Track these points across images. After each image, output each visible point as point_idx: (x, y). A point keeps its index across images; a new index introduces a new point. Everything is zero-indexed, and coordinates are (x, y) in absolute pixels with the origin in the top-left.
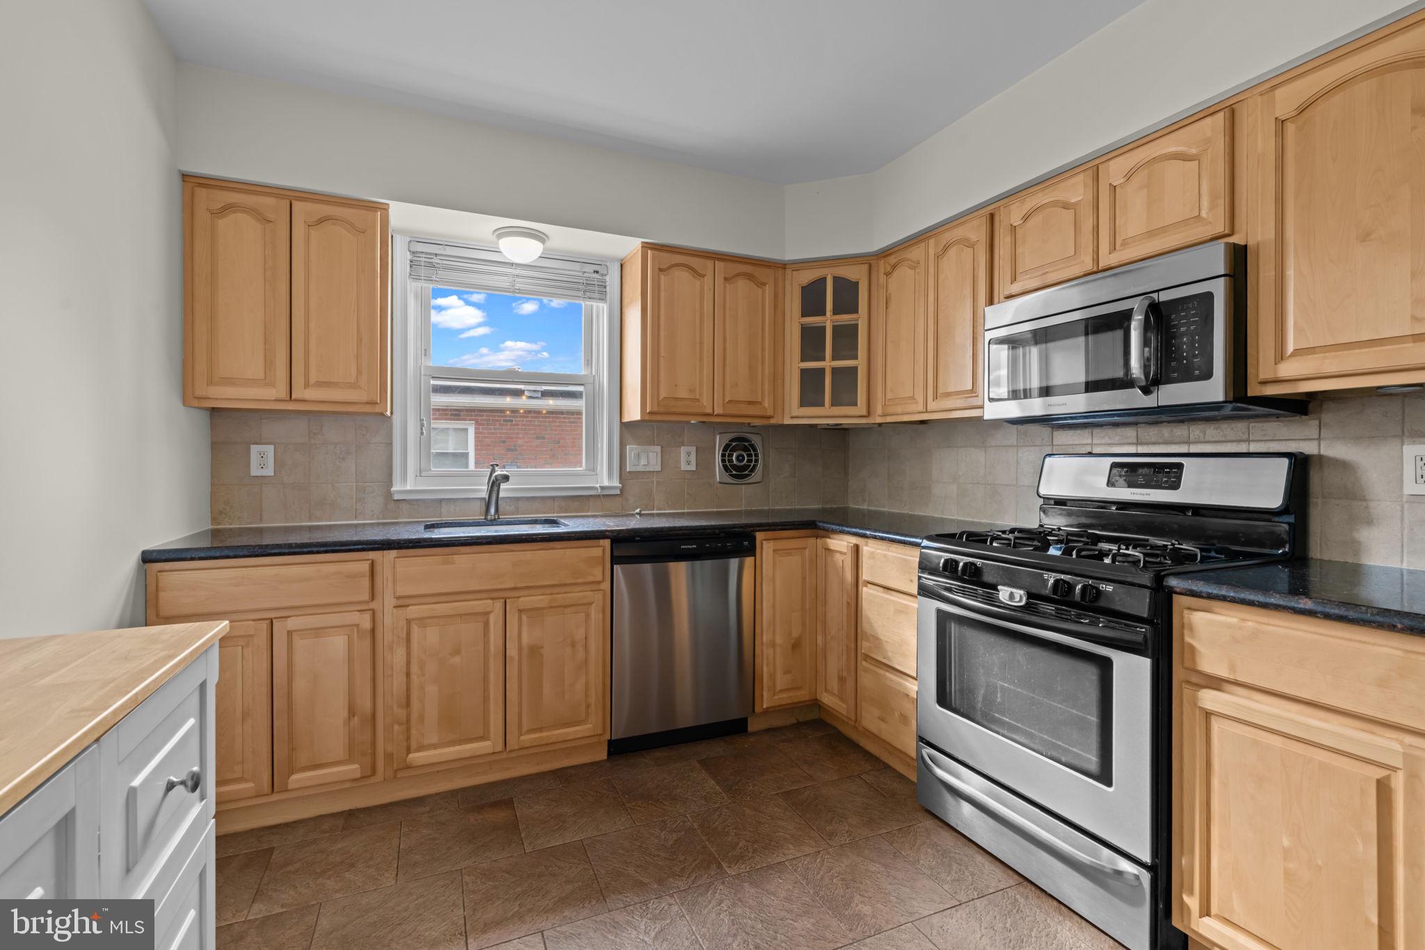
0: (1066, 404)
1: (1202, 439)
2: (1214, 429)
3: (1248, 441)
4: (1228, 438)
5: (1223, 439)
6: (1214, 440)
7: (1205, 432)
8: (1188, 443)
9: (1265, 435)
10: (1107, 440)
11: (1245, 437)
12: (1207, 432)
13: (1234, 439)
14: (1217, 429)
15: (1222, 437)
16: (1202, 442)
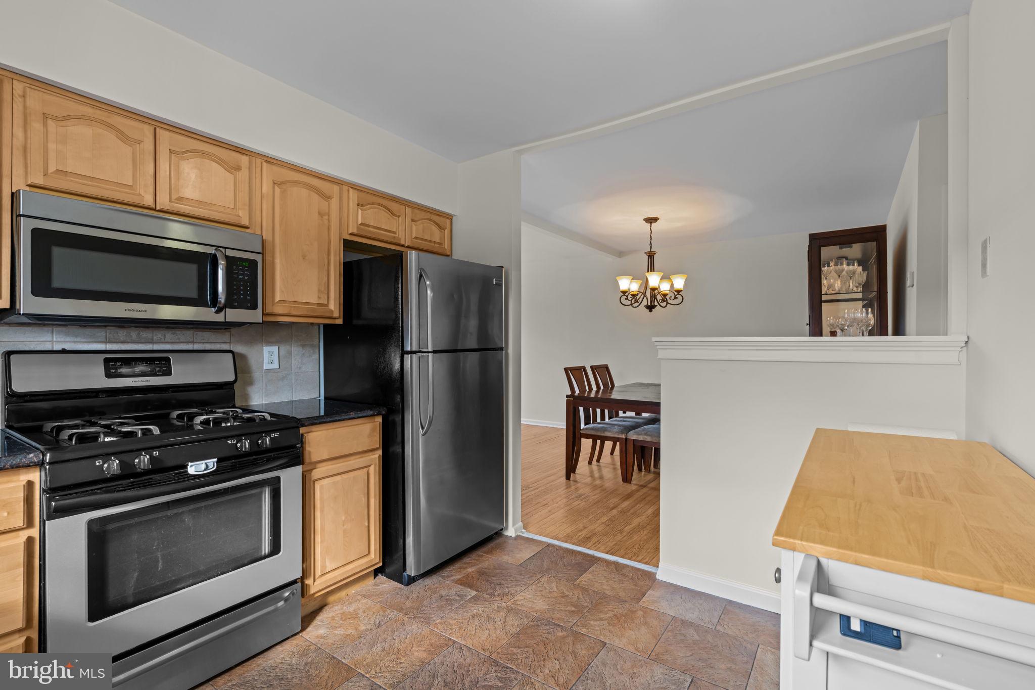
0: (146, 311)
1: (163, 340)
2: (172, 334)
3: (193, 342)
4: (182, 340)
5: (178, 341)
6: (171, 341)
7: (165, 335)
8: (152, 342)
9: (203, 340)
10: (72, 339)
11: (191, 340)
12: (167, 336)
13: (185, 341)
14: (174, 334)
15: (177, 339)
16: (163, 343)
